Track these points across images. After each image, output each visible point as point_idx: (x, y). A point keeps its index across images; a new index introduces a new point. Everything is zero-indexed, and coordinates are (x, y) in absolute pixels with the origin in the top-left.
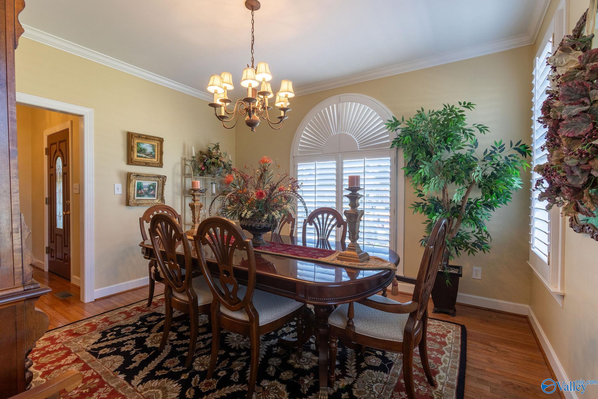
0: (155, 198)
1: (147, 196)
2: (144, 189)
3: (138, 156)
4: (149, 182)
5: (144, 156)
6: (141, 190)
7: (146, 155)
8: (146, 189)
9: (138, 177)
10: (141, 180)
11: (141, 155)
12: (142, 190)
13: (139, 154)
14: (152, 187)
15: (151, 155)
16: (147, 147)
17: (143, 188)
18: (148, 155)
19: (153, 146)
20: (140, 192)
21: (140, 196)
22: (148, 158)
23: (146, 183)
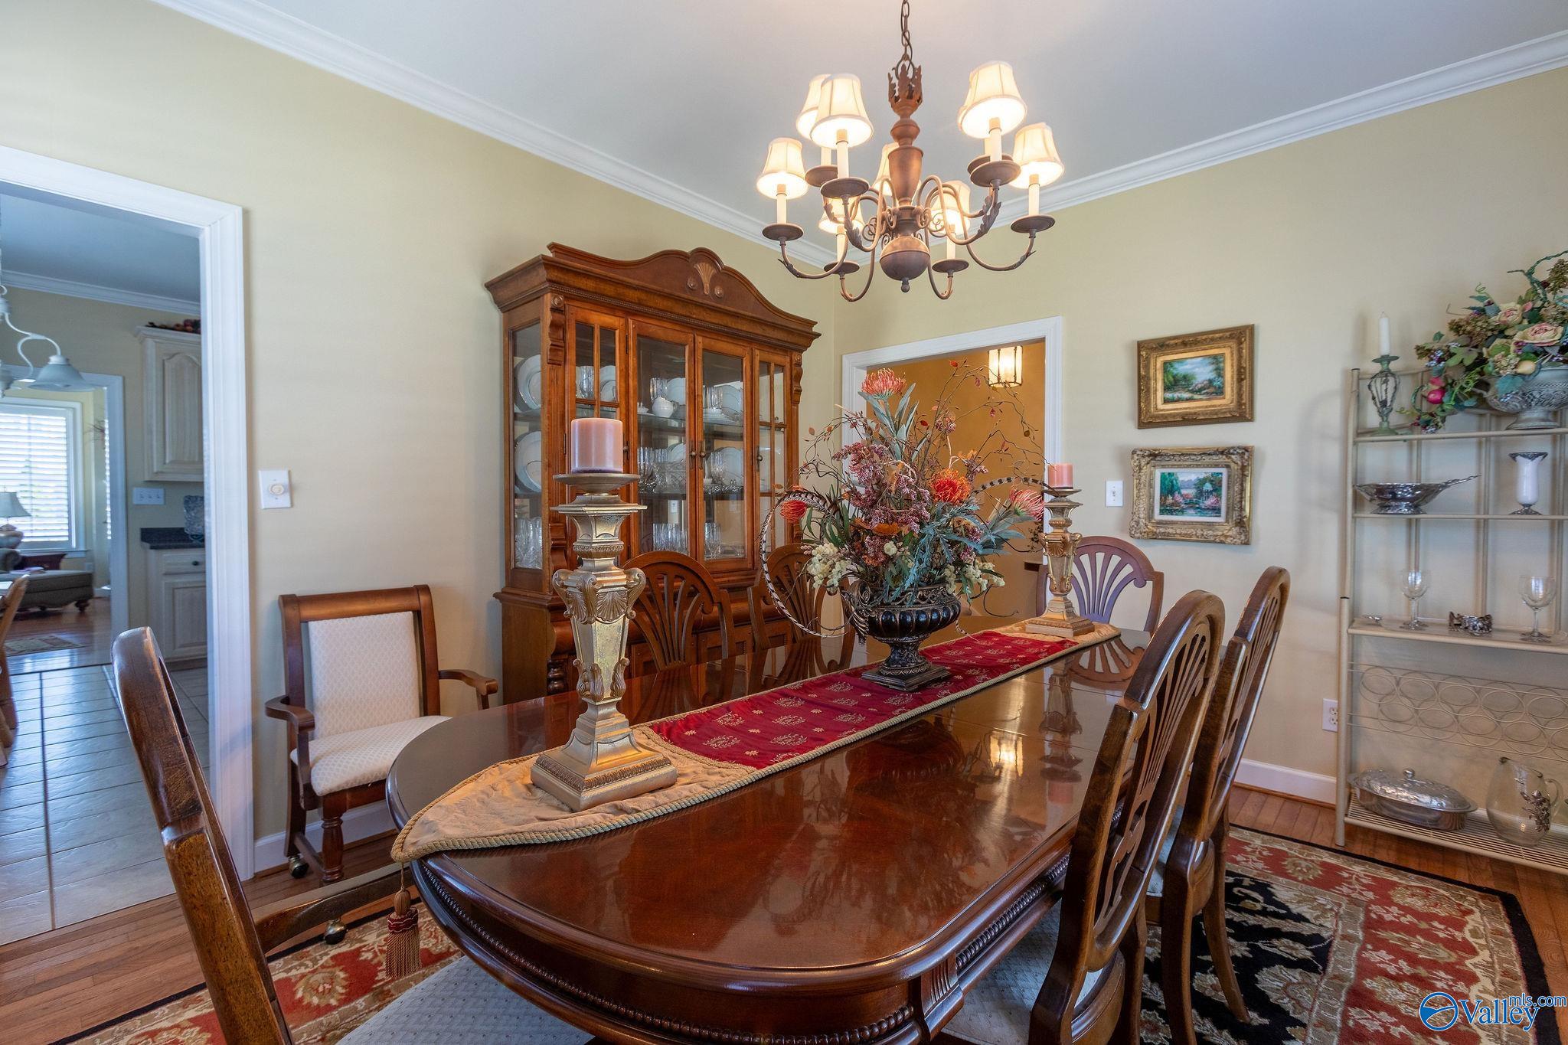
0: (1221, 520)
1: (1192, 511)
2: (1184, 492)
3: (1166, 401)
4: (1197, 470)
5: (1186, 395)
6: (1172, 494)
7: (1192, 391)
8: (1191, 492)
9: (1158, 458)
10: (1173, 466)
11: (1176, 395)
12: (1176, 494)
13: (1169, 395)
14: (1208, 487)
15: (1212, 390)
16: (1194, 368)
17: (1179, 489)
18: (1199, 391)
19: (1216, 360)
20: (1170, 500)
21: (1171, 512)
22: (1201, 400)
23: (1187, 476)
